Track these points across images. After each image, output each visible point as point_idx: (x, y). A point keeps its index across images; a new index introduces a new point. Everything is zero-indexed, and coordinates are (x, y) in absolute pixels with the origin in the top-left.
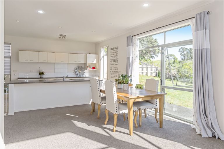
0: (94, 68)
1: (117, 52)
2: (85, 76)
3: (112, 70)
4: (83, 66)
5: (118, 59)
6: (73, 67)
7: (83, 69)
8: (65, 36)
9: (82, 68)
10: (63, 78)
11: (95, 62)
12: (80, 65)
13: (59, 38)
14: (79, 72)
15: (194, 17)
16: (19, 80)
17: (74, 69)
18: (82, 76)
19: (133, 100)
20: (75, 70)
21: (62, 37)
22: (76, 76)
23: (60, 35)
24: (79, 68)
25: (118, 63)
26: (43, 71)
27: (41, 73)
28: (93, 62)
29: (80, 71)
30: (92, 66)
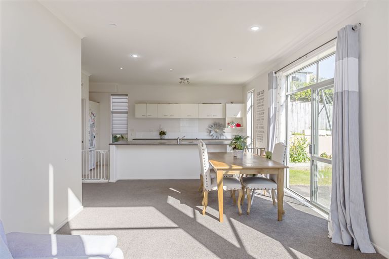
0: (238, 125)
1: (263, 99)
2: (225, 138)
3: (259, 130)
4: (221, 122)
5: (264, 110)
6: (206, 125)
7: (222, 127)
8: (188, 79)
9: (219, 125)
10: (177, 140)
11: (239, 116)
12: (217, 122)
13: (180, 82)
14: (216, 132)
15: (336, 38)
16: (134, 141)
17: (207, 127)
18: (219, 138)
19: (224, 172)
20: (210, 129)
21: (183, 81)
22: (210, 138)
23: (181, 79)
24: (215, 125)
25: (263, 117)
26: (165, 130)
27: (163, 133)
28: (237, 115)
29: (218, 131)
30: (236, 123)
